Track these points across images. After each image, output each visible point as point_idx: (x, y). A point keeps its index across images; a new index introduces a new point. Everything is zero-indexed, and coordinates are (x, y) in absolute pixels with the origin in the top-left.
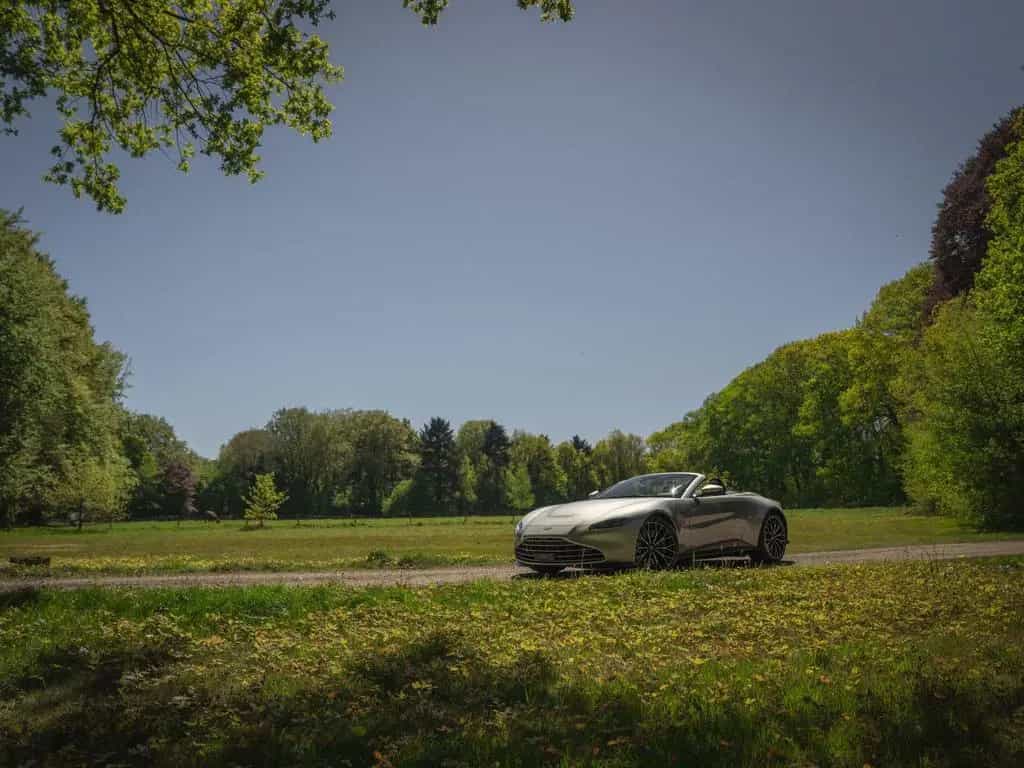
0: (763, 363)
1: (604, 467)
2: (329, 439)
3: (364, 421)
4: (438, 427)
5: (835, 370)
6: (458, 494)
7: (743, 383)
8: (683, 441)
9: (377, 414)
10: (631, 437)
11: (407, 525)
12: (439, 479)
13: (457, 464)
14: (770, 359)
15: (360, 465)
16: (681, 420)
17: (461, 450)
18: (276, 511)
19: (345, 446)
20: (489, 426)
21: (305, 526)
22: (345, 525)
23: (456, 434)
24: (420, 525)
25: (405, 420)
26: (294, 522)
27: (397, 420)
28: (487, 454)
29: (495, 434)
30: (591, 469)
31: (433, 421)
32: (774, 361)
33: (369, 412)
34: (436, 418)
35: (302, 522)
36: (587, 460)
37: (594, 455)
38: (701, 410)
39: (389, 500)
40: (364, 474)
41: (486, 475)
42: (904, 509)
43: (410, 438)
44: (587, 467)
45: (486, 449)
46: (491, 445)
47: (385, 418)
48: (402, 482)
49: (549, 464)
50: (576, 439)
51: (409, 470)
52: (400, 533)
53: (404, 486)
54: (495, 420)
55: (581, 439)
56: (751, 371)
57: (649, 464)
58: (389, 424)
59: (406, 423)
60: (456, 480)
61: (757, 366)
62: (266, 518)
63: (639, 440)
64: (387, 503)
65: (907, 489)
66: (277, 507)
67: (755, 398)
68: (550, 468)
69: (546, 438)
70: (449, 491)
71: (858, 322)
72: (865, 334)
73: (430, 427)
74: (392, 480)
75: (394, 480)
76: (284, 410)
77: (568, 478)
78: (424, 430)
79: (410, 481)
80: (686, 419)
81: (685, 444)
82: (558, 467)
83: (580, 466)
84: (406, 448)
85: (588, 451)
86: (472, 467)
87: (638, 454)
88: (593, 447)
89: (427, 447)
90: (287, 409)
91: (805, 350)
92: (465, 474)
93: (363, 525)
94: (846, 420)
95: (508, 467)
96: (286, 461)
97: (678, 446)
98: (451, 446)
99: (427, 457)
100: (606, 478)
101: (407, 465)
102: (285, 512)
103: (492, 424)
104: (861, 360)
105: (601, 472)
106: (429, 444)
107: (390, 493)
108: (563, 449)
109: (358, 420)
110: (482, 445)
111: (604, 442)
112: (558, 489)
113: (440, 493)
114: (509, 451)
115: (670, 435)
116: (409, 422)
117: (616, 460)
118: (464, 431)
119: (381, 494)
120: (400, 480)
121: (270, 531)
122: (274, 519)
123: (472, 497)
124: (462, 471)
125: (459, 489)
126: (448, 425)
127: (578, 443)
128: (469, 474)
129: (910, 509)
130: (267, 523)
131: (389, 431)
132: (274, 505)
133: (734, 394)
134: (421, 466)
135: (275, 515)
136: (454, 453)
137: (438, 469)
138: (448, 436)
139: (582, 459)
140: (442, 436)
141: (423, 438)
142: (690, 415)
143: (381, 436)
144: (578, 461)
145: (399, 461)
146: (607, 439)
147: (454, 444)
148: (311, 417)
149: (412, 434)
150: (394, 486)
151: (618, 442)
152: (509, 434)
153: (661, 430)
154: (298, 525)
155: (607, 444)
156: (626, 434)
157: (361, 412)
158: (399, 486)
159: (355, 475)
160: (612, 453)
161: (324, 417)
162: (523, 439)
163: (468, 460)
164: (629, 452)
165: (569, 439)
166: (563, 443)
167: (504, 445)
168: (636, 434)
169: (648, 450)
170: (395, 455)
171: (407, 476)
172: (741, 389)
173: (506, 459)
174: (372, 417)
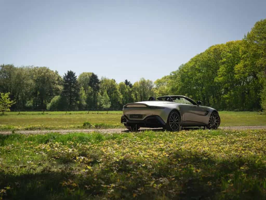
0: (204, 53)
1: (137, 92)
2: (24, 79)
3: (39, 71)
4: (70, 75)
5: (233, 56)
6: (78, 102)
7: (195, 60)
8: (169, 83)
9: (44, 68)
10: (148, 80)
11: (65, 114)
12: (71, 96)
13: (79, 90)
14: (206, 51)
15: (37, 89)
16: (169, 75)
17: (79, 84)
18: (10, 108)
19: (31, 81)
20: (92, 75)
21: (23, 114)
22: (39, 114)
23: (78, 77)
24: (70, 114)
25: (56, 71)
26: (17, 113)
27: (53, 71)
28: (91, 86)
29: (94, 78)
30: (132, 93)
31: (68, 72)
32: (208, 52)
33: (41, 67)
34: (69, 71)
35: (21, 112)
36: (131, 89)
37: (133, 88)
38: (178, 71)
39: (50, 104)
40: (39, 93)
41: (90, 94)
42: (260, 112)
43: (58, 79)
44: (130, 92)
45: (90, 84)
46: (92, 82)
47: (48, 70)
48: (56, 97)
49: (115, 91)
50: (126, 81)
51: (58, 92)
52: (65, 117)
53: (56, 98)
54: (94, 73)
55: (128, 81)
56: (199, 56)
57: (155, 92)
58: (50, 72)
59: (57, 72)
60: (77, 96)
61: (201, 54)
62: (5, 111)
63: (151, 82)
64: (49, 105)
65: (262, 105)
66: (10, 106)
67: (199, 67)
68: (116, 92)
69: (114, 80)
70: (75, 100)
71: (245, 36)
72: (247, 42)
73: (67, 74)
74: (50, 95)
75: (52, 96)
76: (4, 65)
77: (123, 96)
78: (65, 75)
79: (59, 96)
80: (171, 74)
81: (170, 84)
82: (119, 92)
83: (128, 92)
84: (57, 83)
85: (131, 86)
86: (84, 91)
87: (151, 88)
88: (133, 84)
89: (66, 83)
90: (5, 65)
91: (221, 48)
92: (82, 94)
93: (47, 114)
94: (236, 76)
95: (99, 92)
96: (4, 87)
97: (167, 85)
98: (75, 82)
99: (66, 87)
100: (138, 97)
101: (58, 90)
102: (13, 108)
103: (93, 74)
104: (245, 53)
105: (136, 95)
106: (67, 81)
107: (50, 101)
108: (121, 85)
109: (36, 71)
110: (89, 82)
111: (137, 83)
112: (119, 101)
113: (71, 101)
114: (99, 85)
115: (164, 80)
116: (58, 72)
117: (142, 90)
118: (81, 76)
119: (45, 101)
120: (55, 96)
121: (7, 116)
122: (9, 111)
123: (84, 103)
124: (80, 93)
125: (79, 100)
126: (75, 74)
127: (127, 83)
128: (83, 94)
129: (262, 113)
130: (5, 113)
131: (50, 76)
132: (8, 105)
133: (191, 65)
134: (63, 90)
135: (9, 109)
136: (77, 86)
137: (71, 92)
138: (75, 78)
139: (128, 89)
140: (72, 78)
141: (64, 78)
142: (173, 73)
143: (46, 77)
144: (127, 90)
145: (54, 88)
146: (138, 82)
147: (77, 82)
148: (15, 69)
149: (59, 77)
150: (52, 98)
151: (143, 83)
152: (99, 78)
153: (160, 78)
154: (19, 113)
155: (138, 83)
156: (146, 79)
157: (37, 67)
158: (54, 99)
159: (35, 94)
160: (141, 87)
161: (22, 69)
162: (105, 81)
163: (82, 88)
164: (147, 86)
165: (124, 81)
166: (121, 83)
167: (97, 83)
168: (150, 80)
169: (155, 86)
170: (52, 85)
171: (57, 94)
172: (194, 63)
173: (98, 88)
174: (43, 69)
